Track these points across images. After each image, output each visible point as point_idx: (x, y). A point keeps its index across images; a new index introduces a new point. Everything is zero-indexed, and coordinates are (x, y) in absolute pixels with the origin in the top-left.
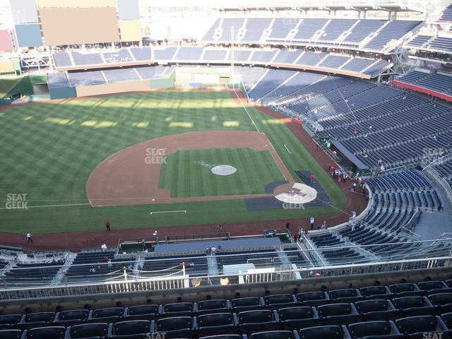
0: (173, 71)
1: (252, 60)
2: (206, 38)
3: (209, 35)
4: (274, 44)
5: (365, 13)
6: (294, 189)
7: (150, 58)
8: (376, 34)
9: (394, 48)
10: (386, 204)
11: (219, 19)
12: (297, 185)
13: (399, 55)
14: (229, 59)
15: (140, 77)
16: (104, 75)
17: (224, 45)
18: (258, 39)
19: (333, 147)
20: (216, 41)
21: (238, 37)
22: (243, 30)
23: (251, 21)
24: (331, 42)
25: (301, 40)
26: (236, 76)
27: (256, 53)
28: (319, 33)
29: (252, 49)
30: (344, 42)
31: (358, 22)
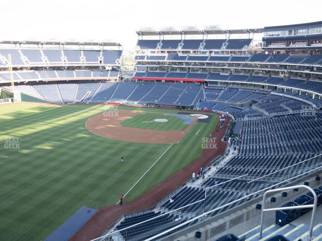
24: (78, 62)
25: (56, 63)
26: (17, 91)
27: (20, 74)
28: (64, 58)
29: (14, 72)
30: (88, 62)
31: (82, 52)
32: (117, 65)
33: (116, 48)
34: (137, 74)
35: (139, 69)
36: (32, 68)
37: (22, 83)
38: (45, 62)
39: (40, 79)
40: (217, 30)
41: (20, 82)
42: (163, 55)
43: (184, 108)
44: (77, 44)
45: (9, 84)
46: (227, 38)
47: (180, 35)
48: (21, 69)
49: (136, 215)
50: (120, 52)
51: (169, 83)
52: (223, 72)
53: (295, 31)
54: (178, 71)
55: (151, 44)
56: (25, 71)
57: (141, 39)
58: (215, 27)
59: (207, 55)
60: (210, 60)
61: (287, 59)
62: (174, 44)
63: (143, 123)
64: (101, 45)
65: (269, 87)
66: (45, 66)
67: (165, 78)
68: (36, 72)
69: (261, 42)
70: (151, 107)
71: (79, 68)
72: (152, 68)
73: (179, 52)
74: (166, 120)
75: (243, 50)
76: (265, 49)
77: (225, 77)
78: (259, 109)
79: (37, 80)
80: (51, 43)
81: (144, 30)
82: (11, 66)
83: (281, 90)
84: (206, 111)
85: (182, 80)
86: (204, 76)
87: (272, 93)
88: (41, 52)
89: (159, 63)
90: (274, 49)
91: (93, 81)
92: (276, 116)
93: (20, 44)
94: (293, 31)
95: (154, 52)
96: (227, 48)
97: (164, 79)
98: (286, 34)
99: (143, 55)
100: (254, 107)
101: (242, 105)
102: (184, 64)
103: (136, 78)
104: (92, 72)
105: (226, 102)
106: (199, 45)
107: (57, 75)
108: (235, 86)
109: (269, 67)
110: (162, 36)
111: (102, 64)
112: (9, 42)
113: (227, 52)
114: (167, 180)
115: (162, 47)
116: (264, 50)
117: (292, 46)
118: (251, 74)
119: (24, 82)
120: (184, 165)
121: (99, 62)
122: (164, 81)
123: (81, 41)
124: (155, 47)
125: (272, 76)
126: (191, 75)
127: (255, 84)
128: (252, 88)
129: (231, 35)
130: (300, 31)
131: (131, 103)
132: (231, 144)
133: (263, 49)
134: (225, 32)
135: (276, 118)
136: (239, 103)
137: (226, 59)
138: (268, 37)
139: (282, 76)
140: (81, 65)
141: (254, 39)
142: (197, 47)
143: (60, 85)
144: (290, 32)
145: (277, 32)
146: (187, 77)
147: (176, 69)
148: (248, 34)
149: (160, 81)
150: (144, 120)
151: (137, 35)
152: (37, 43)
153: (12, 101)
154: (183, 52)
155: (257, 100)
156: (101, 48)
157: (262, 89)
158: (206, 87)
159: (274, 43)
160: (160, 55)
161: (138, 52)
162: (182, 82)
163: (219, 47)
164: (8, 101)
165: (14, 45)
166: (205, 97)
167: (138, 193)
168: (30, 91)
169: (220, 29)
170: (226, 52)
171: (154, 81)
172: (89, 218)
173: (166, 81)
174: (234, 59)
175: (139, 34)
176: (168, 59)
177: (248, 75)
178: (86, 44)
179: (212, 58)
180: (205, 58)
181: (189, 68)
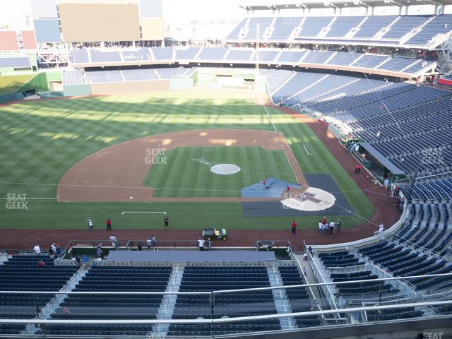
0: (195, 71)
1: (278, 60)
2: (230, 36)
3: (235, 33)
4: (304, 42)
5: (407, 9)
6: (306, 194)
7: (170, 58)
8: (419, 29)
9: (441, 43)
10: (426, 217)
11: (246, 19)
12: (311, 190)
13: (446, 52)
14: (254, 59)
15: (159, 77)
16: (122, 75)
17: (249, 45)
18: (286, 38)
19: (362, 150)
20: (241, 40)
21: (265, 36)
22: (270, 30)
23: (280, 20)
31: (398, 19)
36: (302, 46)
37: (273, 67)
41: (271, 65)
45: (252, 66)
68: (308, 52)
79: (295, 64)
119: (275, 65)
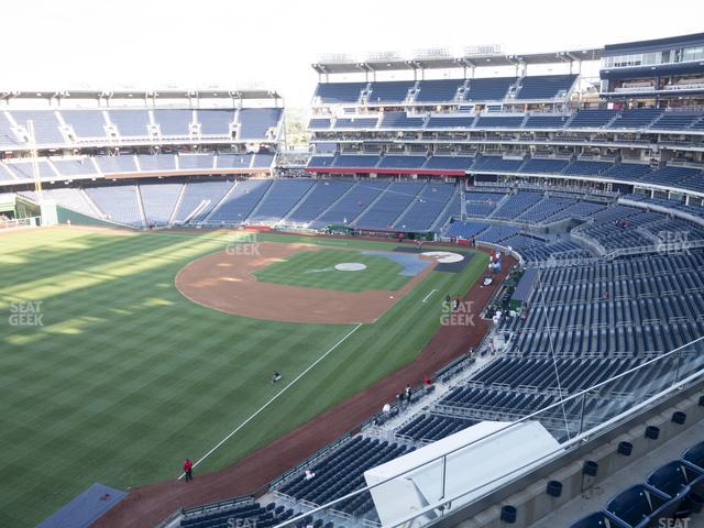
1: (63, 174)
24: (185, 137)
25: (136, 138)
26: (48, 202)
27: (57, 164)
28: (154, 127)
29: (44, 159)
30: (205, 136)
31: (195, 113)
32: (270, 140)
33: (270, 103)
34: (316, 161)
35: (319, 148)
36: (84, 151)
37: (60, 185)
38: (111, 136)
39: (101, 175)
40: (494, 55)
41: (56, 182)
42: (373, 115)
43: (411, 236)
44: (182, 95)
45: (31, 187)
46: (520, 75)
47: (412, 71)
48: (60, 152)
49: (214, 510)
50: (278, 112)
51: (385, 180)
52: (508, 154)
53: (677, 52)
54: (407, 153)
55: (347, 92)
56: (67, 157)
57: (324, 81)
58: (490, 49)
59: (472, 114)
60: (478, 125)
61: (658, 119)
62: (398, 89)
63: (307, 272)
64: (235, 96)
65: (616, 187)
66: (111, 144)
67: (376, 167)
68: (93, 158)
69: (598, 80)
70: (338, 236)
71: (188, 148)
72: (349, 147)
73: (410, 108)
74: (362, 267)
75: (556, 100)
76: (607, 97)
77: (513, 165)
78: (585, 240)
79: (94, 177)
80: (125, 96)
81: (329, 60)
82: (33, 146)
83: (643, 193)
84: (462, 244)
85: (415, 172)
86: (467, 163)
87: (621, 201)
88: (106, 114)
89: (363, 135)
90: (628, 96)
91: (217, 178)
92: (622, 257)
93: (58, 97)
94: (673, 53)
95: (353, 110)
96: (520, 96)
97: (374, 171)
98: (655, 60)
99: (327, 117)
100: (575, 235)
101: (547, 231)
102: (420, 136)
103: (313, 171)
104: (216, 157)
105: (511, 223)
106: (455, 92)
107: (139, 165)
108: (537, 185)
109: (616, 139)
110: (371, 74)
111: (238, 140)
112: (32, 95)
113: (520, 107)
114: (318, 418)
115: (373, 99)
116: (604, 100)
117: (671, 88)
118: (575, 157)
119: (63, 182)
120: (372, 378)
121: (230, 135)
122: (375, 176)
123: (192, 90)
124: (354, 100)
125: (623, 161)
126: (435, 161)
127: (581, 181)
128: (576, 188)
129: (529, 66)
130: (691, 51)
131: (294, 226)
132: (500, 328)
133: (601, 96)
134: (514, 60)
135: (622, 262)
136: (540, 225)
137: (516, 122)
138: (614, 68)
139: (645, 159)
140: (191, 142)
141: (583, 74)
142: (450, 97)
143: (144, 188)
144: (666, 55)
145: (635, 56)
146: (429, 166)
147: (403, 148)
148: (569, 64)
149: (365, 175)
150: (313, 266)
151: (316, 73)
152: (96, 96)
153: (38, 222)
154: (419, 109)
155: (585, 219)
156: (237, 103)
157: (598, 192)
158: (468, 189)
159: (629, 82)
160: (367, 115)
161: (316, 110)
162: (415, 176)
163: (501, 96)
164: (29, 223)
165: (45, 101)
166: (463, 211)
167: (240, 451)
168: (78, 201)
169: (501, 55)
170: (517, 106)
171: (352, 176)
172: (100, 516)
173: (379, 175)
174: (533, 122)
175: (318, 69)
176: (383, 125)
177: (568, 158)
178: (202, 95)
179: (483, 122)
180: (467, 122)
181: (432, 145)
